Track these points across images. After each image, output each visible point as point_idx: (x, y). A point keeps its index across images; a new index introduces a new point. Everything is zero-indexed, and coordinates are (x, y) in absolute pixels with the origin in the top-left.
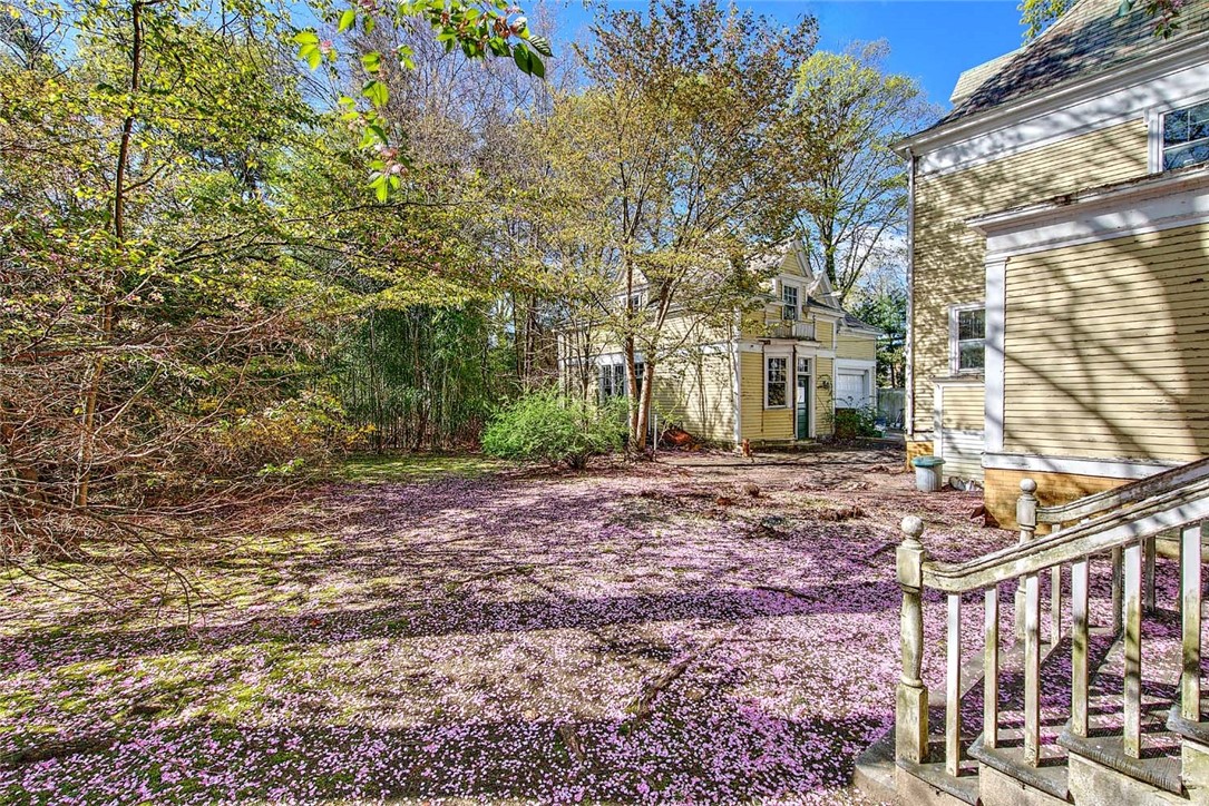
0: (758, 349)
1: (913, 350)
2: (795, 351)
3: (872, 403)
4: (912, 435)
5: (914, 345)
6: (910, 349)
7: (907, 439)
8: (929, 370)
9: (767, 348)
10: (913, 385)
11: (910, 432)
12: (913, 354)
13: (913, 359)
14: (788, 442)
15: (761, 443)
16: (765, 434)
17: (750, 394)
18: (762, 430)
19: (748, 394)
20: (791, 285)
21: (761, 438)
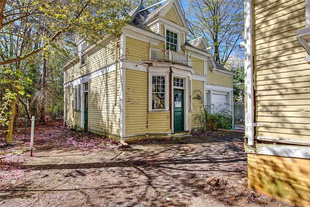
0: (142, 68)
1: (253, 36)
2: (171, 72)
3: (231, 109)
4: (254, 146)
5: (254, 29)
6: (249, 34)
7: (247, 150)
8: (276, 58)
9: (150, 69)
10: (254, 81)
11: (250, 143)
12: (254, 41)
13: (254, 46)
14: (166, 134)
15: (146, 136)
16: (149, 129)
17: (135, 101)
18: (147, 127)
19: (133, 101)
20: (172, 30)
21: (146, 132)
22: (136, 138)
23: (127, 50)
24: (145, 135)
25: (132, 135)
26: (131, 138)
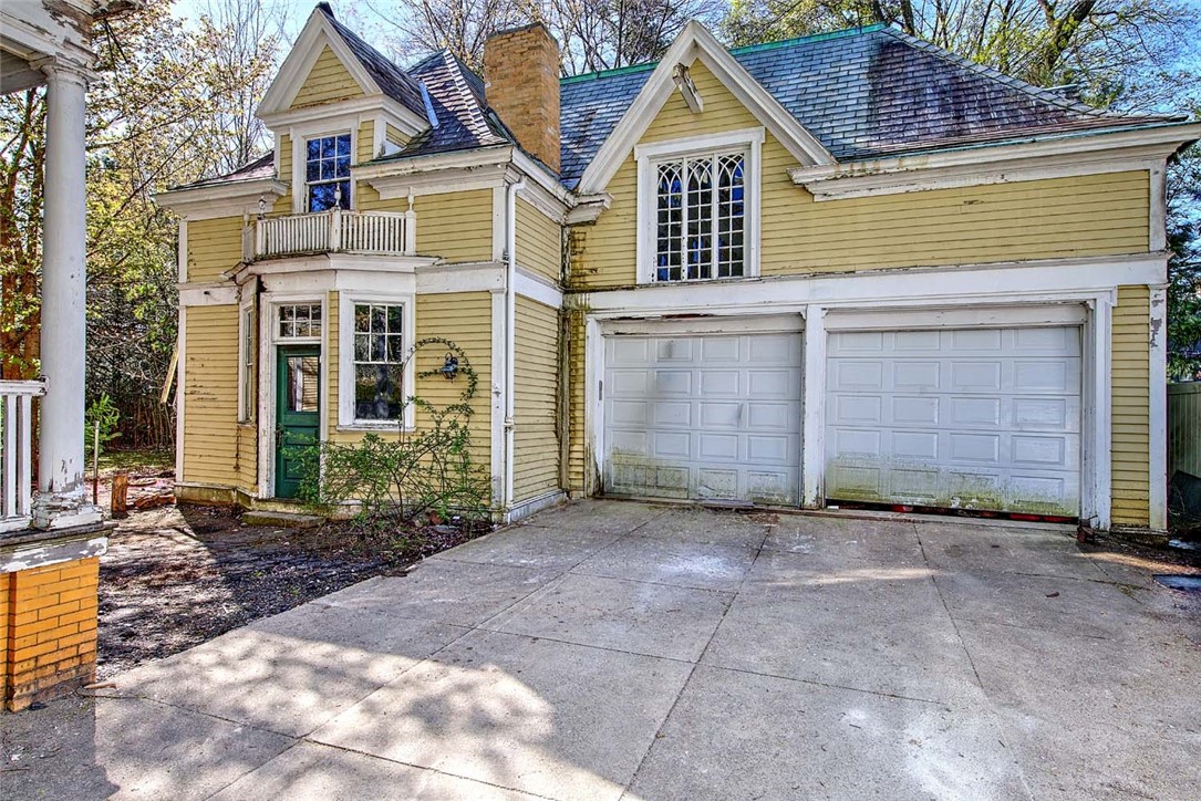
2: (259, 291)
9: (244, 293)
15: (230, 495)
16: (243, 477)
17: (208, 390)
18: (237, 467)
19: (202, 391)
20: (325, 133)
21: (233, 483)
22: (205, 494)
23: (191, 257)
24: (227, 491)
25: (198, 485)
26: (193, 491)
